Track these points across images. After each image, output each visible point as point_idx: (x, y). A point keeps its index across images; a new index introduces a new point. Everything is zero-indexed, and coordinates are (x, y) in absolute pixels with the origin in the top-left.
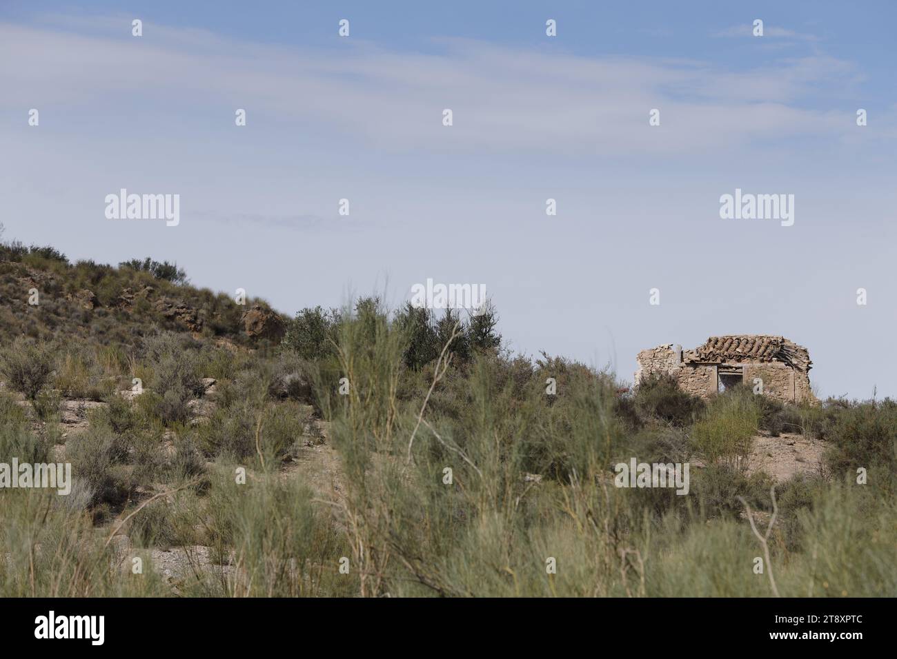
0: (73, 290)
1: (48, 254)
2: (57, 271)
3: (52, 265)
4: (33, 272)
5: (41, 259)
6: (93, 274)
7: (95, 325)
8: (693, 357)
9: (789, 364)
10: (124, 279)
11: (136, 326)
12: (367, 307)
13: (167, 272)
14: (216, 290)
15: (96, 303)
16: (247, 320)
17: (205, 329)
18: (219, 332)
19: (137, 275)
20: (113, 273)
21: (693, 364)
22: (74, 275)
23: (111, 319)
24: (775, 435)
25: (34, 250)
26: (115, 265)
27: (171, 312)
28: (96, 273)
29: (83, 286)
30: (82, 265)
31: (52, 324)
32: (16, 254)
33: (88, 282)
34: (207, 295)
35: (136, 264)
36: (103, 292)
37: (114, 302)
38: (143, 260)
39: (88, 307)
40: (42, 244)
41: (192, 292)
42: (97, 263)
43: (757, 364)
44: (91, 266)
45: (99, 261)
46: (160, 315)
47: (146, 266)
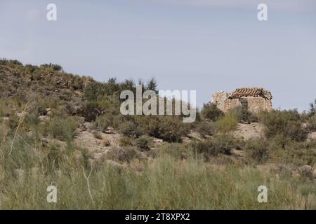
0: (24, 75)
1: (15, 62)
2: (18, 68)
3: (17, 66)
4: (10, 69)
5: (13, 64)
6: (31, 69)
7: (32, 87)
8: (230, 96)
9: (264, 97)
10: (42, 70)
11: (46, 87)
12: (112, 81)
13: (57, 68)
14: (74, 74)
15: (32, 79)
16: (85, 84)
17: (71, 88)
18: (76, 88)
19: (46, 69)
20: (38, 69)
21: (230, 98)
22: (24, 70)
23: (37, 85)
24: (249, 123)
25: (11, 61)
26: (39, 66)
27: (58, 82)
28: (32, 69)
29: (27, 73)
30: (27, 66)
31: (16, 87)
32: (4, 62)
33: (29, 72)
34: (71, 76)
35: (46, 65)
36: (35, 75)
37: (39, 79)
38: (49, 64)
39: (30, 80)
40: (14, 59)
41: (66, 75)
42: (33, 65)
43: (252, 97)
44: (31, 66)
45: (33, 64)
46: (55, 82)
47: (50, 66)
